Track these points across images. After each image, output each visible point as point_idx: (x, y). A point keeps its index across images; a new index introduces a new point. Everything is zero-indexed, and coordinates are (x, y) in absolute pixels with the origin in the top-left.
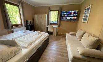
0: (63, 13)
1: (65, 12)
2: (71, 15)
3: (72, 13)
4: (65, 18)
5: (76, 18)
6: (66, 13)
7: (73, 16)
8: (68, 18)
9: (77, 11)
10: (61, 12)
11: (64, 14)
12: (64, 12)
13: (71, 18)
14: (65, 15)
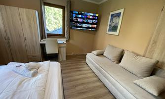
0: (74, 15)
1: (79, 14)
2: (89, 21)
3: (91, 17)
4: (78, 25)
5: (96, 26)
6: (80, 16)
7: (91, 22)
8: (84, 25)
9: (97, 15)
10: (72, 12)
11: (77, 18)
12: (77, 13)
13: (88, 25)
14: (79, 20)
